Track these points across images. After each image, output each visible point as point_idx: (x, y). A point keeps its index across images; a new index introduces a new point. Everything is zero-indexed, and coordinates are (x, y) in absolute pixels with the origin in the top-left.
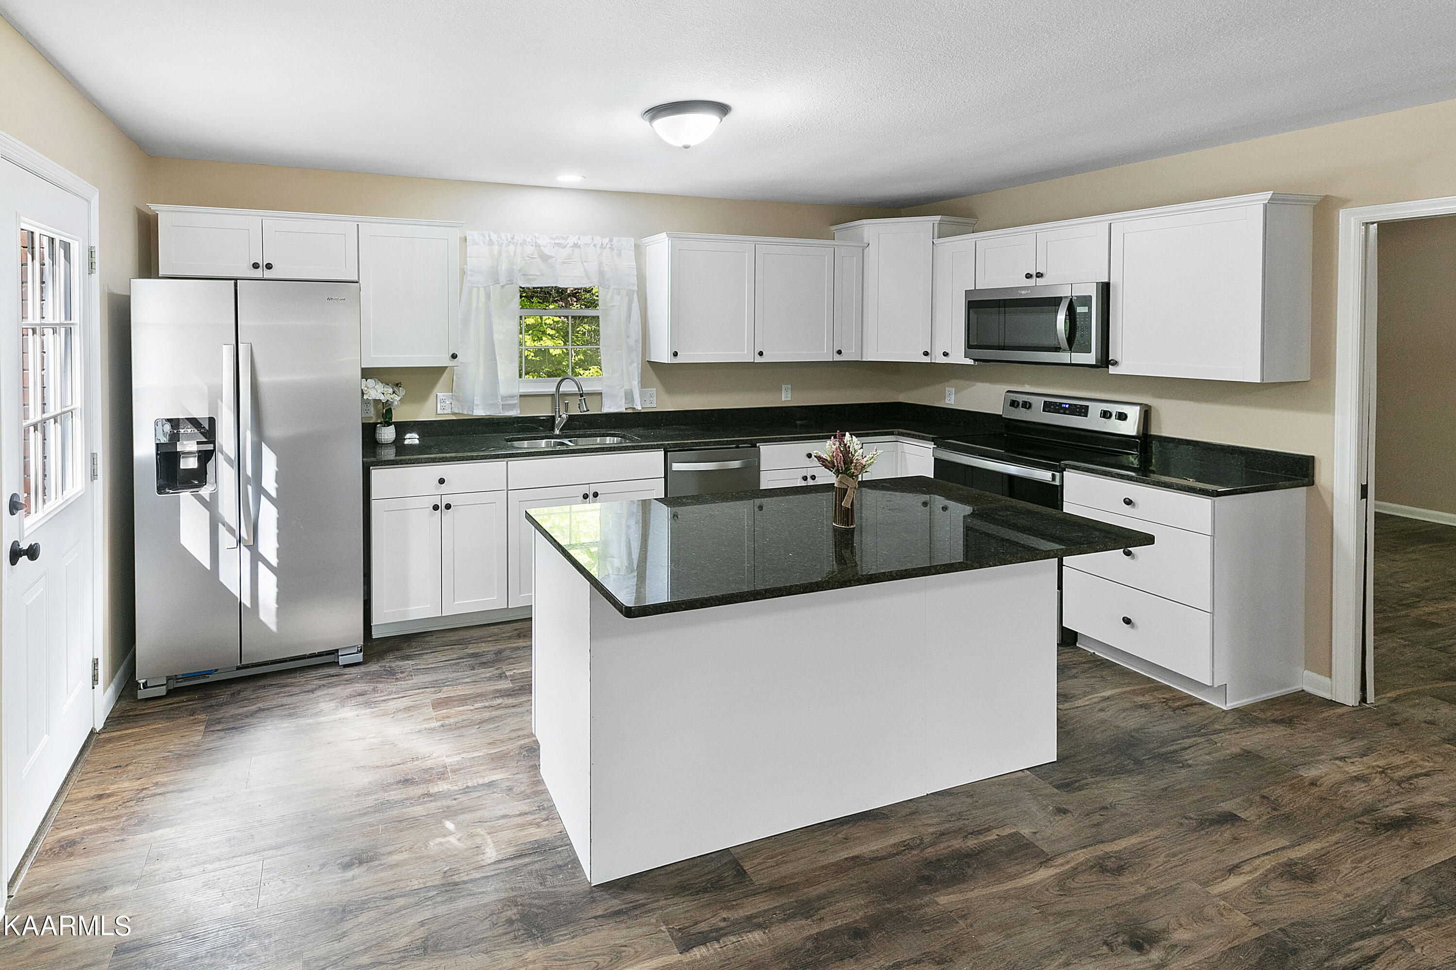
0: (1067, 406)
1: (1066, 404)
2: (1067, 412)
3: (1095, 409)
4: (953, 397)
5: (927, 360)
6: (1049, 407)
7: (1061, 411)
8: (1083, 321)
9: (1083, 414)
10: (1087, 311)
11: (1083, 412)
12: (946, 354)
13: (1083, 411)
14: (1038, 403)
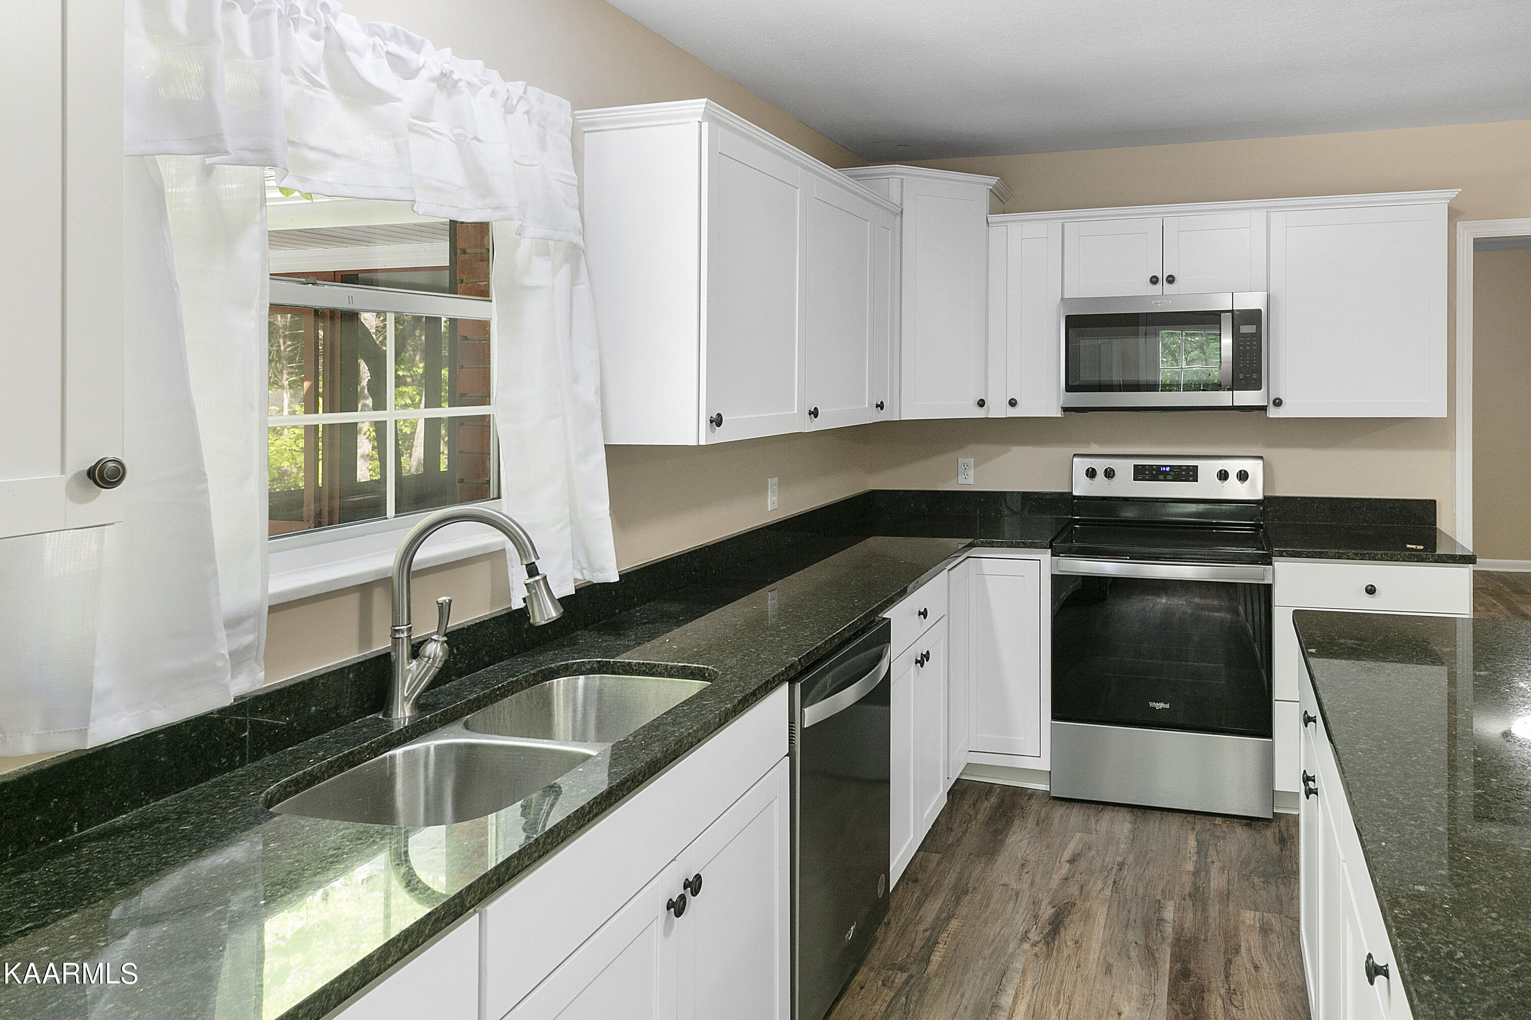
0: (1168, 469)
1: (1166, 466)
2: (1169, 477)
3: (1208, 469)
4: (971, 472)
5: (980, 413)
6: (1141, 473)
7: (1161, 477)
8: (1249, 345)
9: (1191, 479)
10: (1255, 332)
11: (1191, 476)
12: (1013, 403)
13: (1190, 474)
14: (1125, 468)
